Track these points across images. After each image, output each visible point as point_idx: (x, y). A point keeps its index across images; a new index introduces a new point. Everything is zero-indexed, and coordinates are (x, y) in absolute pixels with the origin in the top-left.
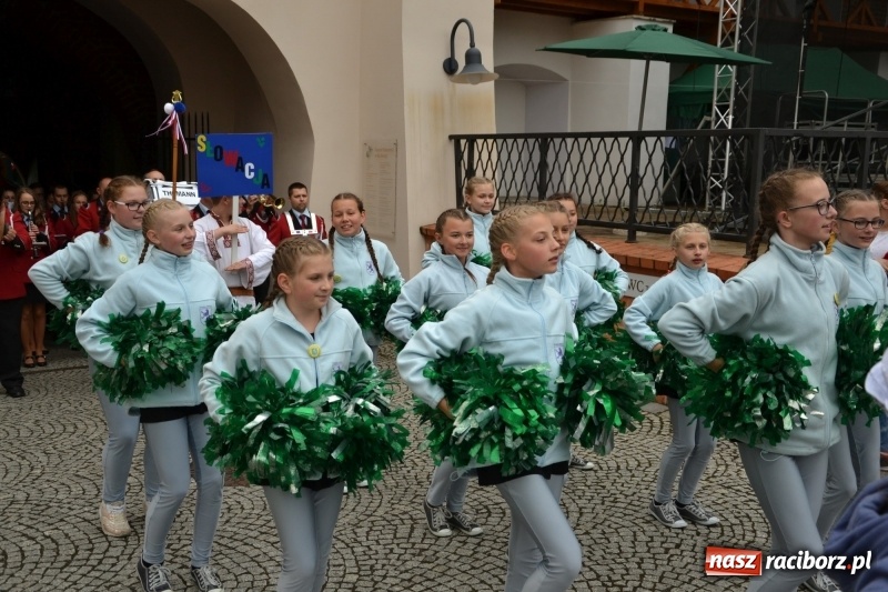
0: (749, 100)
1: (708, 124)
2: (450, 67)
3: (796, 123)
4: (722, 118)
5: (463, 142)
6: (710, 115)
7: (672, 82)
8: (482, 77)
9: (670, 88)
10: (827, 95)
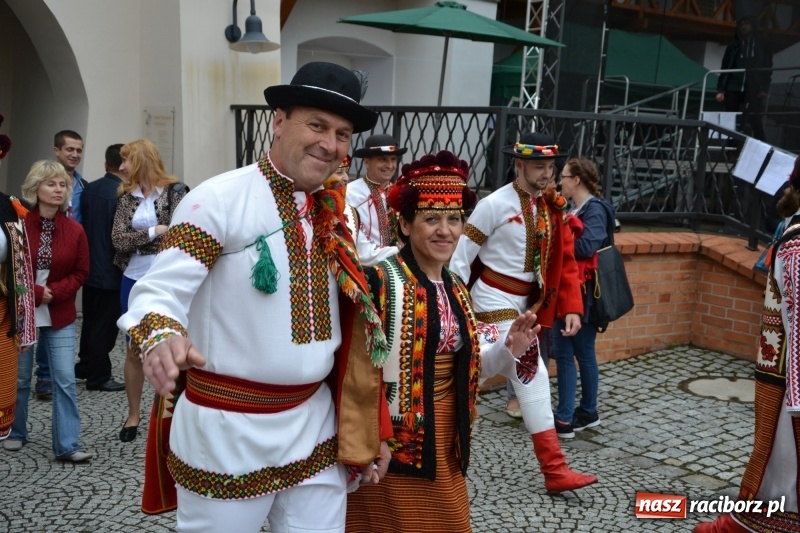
0: (555, 82)
1: (516, 104)
2: (232, 34)
4: (530, 100)
5: (244, 112)
6: (518, 95)
7: (497, 62)
8: (263, 47)
9: (494, 68)
10: (627, 80)
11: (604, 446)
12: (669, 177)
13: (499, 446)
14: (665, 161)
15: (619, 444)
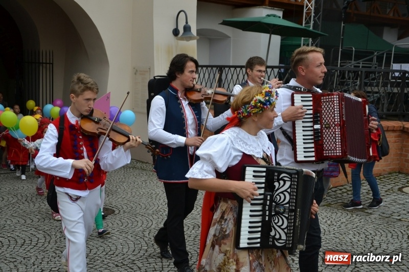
2: (176, 32)
3: (339, 62)
8: (191, 38)
10: (354, 49)
11: (371, 214)
12: (375, 95)
13: (325, 214)
14: (373, 88)
15: (378, 213)
